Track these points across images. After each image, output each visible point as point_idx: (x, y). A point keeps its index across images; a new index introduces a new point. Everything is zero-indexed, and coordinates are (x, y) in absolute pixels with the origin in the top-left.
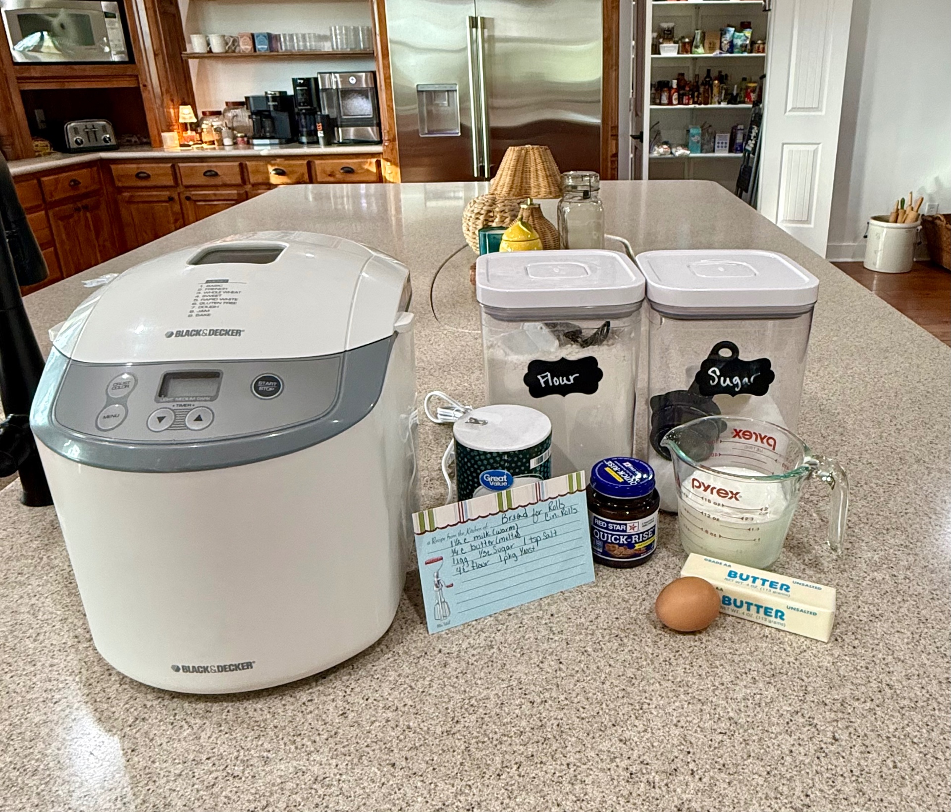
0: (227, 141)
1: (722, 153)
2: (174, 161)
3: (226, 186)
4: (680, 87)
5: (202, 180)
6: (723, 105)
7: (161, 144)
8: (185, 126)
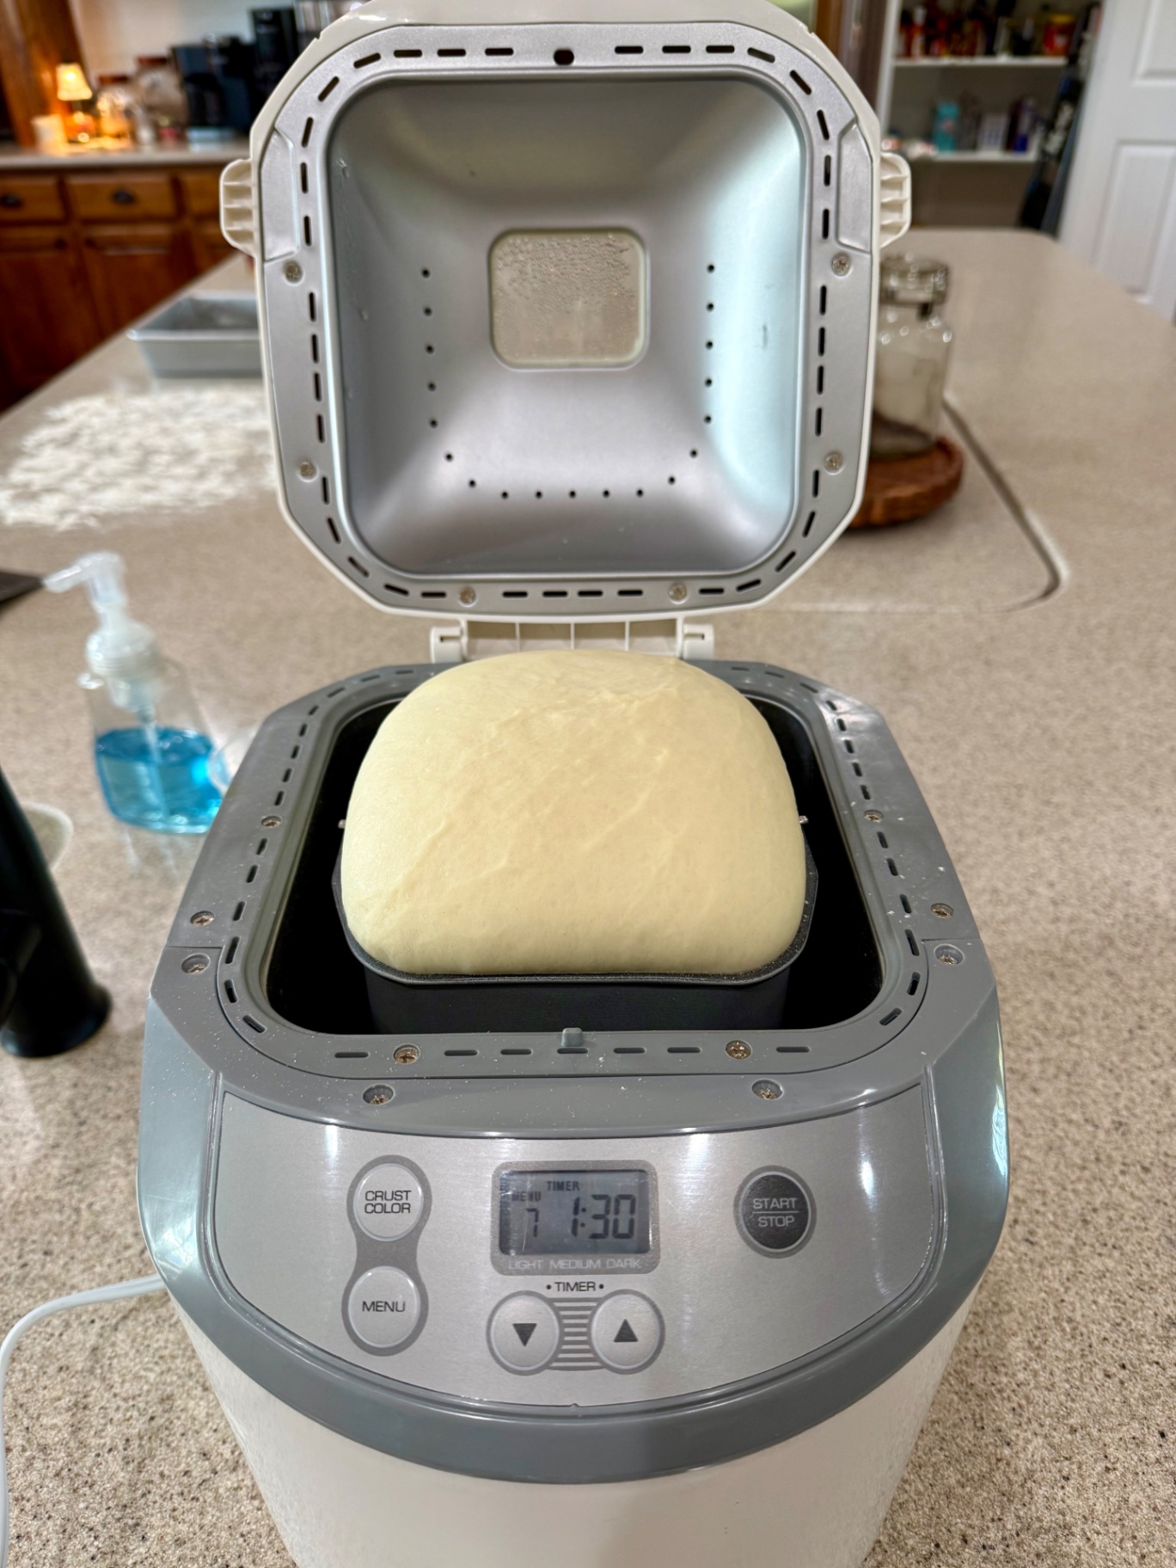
0: (145, 134)
1: (992, 154)
2: (61, 173)
3: (150, 219)
4: (930, 21)
5: (106, 208)
6: (1003, 60)
7: (31, 139)
8: (71, 107)
